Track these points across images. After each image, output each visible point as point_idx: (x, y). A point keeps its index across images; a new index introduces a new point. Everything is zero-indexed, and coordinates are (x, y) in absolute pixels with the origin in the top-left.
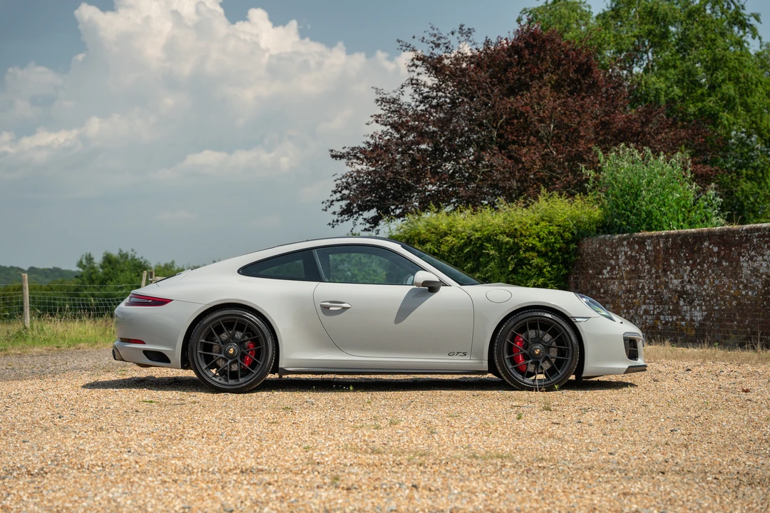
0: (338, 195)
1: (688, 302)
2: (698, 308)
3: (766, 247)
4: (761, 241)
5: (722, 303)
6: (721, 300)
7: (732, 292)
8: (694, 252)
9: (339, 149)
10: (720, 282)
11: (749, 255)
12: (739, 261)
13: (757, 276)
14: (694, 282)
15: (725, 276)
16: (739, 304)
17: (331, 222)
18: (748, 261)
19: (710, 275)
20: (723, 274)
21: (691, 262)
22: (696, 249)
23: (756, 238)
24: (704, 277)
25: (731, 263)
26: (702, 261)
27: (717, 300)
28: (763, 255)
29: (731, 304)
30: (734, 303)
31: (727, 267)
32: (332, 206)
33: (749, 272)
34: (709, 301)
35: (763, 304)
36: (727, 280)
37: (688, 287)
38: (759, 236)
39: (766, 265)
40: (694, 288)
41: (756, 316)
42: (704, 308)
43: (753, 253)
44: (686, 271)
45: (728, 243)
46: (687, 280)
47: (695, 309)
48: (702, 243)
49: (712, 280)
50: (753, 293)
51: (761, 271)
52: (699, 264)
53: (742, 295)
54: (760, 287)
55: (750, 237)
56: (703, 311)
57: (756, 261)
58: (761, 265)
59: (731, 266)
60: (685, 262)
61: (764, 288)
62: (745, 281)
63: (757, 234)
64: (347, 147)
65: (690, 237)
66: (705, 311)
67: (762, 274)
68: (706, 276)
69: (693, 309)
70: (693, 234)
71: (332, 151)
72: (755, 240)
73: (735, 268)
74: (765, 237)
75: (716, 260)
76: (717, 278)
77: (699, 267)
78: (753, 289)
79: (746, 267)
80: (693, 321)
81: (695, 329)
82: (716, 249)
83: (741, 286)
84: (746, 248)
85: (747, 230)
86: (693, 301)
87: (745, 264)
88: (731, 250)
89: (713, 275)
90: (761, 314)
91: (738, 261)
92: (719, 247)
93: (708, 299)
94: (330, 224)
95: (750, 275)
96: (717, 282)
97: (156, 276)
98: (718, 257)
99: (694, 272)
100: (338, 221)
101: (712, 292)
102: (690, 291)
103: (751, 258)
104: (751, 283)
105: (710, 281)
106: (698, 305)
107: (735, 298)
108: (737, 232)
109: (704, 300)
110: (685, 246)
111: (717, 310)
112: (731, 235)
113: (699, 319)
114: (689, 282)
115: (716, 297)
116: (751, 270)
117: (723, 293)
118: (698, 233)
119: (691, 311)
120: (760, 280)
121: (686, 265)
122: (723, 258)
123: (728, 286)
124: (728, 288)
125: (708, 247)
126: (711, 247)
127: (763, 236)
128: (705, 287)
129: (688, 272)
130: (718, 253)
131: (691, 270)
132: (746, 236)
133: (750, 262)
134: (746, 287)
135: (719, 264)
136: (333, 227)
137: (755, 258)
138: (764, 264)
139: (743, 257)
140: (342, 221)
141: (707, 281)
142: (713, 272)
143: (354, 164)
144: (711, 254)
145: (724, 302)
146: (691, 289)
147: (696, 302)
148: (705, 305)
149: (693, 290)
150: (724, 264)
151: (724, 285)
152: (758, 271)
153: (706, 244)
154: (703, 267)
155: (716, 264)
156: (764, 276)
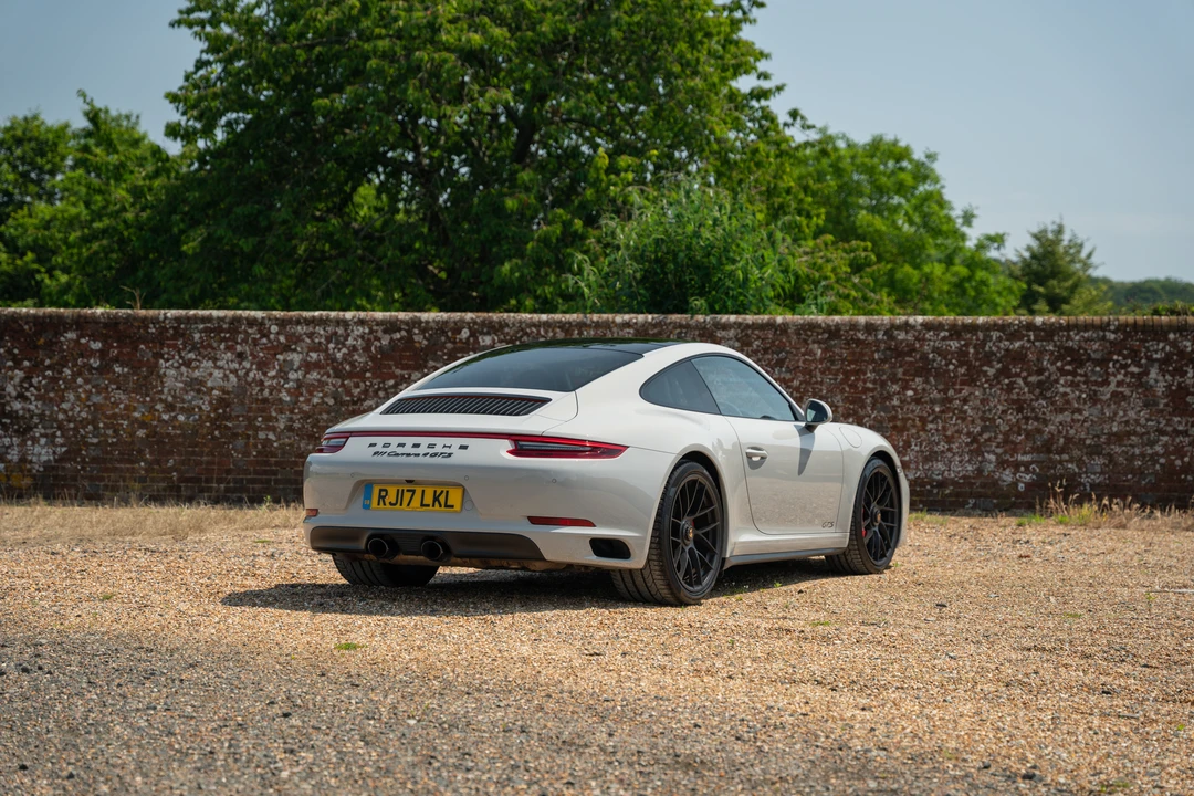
1: (17, 431)
2: (43, 441)
3: (222, 347)
4: (212, 338)
5: (110, 432)
6: (107, 426)
7: (137, 415)
8: (36, 348)
10: (106, 398)
11: (181, 357)
12: (156, 365)
13: (199, 391)
14: (33, 398)
15: (118, 388)
16: (153, 433)
18: (178, 368)
19: (80, 386)
20: (114, 386)
21: (26, 363)
22: (42, 341)
23: (201, 332)
24: (63, 391)
25: (135, 369)
26: (56, 364)
27: (96, 428)
28: (215, 360)
29: (132, 434)
30: (141, 433)
31: (124, 375)
33: (181, 385)
34: (76, 429)
35: (212, 434)
36: (123, 397)
37: (17, 406)
38: (206, 330)
39: (221, 375)
40: (32, 407)
41: (194, 453)
42: (59, 440)
43: (192, 355)
44: (12, 378)
45: (130, 337)
46: (14, 393)
47: (35, 441)
48: (58, 334)
49: (83, 396)
50: (188, 418)
51: (209, 384)
52: (49, 368)
53: (160, 420)
54: (206, 407)
55: (186, 329)
56: (56, 446)
57: (197, 367)
58: (211, 374)
59: (135, 373)
60: (10, 363)
61: (215, 410)
62: (170, 399)
63: (202, 326)
65: (27, 323)
66: (62, 445)
67: (213, 389)
68: (67, 388)
69: (29, 443)
70: (35, 317)
72: (197, 336)
73: (146, 378)
74: (222, 332)
75: (95, 362)
76: (99, 393)
77: (49, 373)
78: (188, 411)
79: (172, 376)
80: (31, 462)
81: (34, 477)
82: (96, 346)
83: (159, 407)
84: (175, 347)
85: (178, 319)
86: (29, 428)
87: (172, 372)
88: (136, 349)
89: (88, 387)
90: (206, 450)
91: (154, 368)
92: (105, 342)
93: (72, 425)
95: (182, 389)
96: (97, 399)
98: (102, 359)
99: (35, 381)
101: (84, 415)
102: (21, 413)
103: (188, 364)
104: (183, 401)
105: (78, 398)
106: (42, 435)
107: (143, 425)
108: (155, 320)
109: (59, 428)
110: (12, 337)
111: (93, 444)
112: (136, 324)
113: (44, 458)
114: (21, 397)
115: (94, 422)
116: (185, 383)
117: (114, 416)
118: (50, 316)
119: (23, 443)
120: (207, 398)
121: (10, 368)
122: (116, 360)
123: (126, 405)
124: (127, 408)
125: (77, 342)
126: (83, 341)
127: (219, 330)
128: (64, 406)
129: (17, 380)
130: (103, 353)
131: (28, 378)
132: (174, 328)
133: (183, 369)
134: (170, 407)
135: (105, 369)
137: (193, 365)
138: (217, 373)
139: (167, 360)
141: (71, 396)
142: (87, 381)
144: (86, 352)
145: (115, 431)
146: (23, 409)
147: (38, 431)
148: (63, 436)
149: (29, 410)
150: (117, 370)
151: (116, 404)
152: (202, 383)
153: (71, 335)
154: (61, 372)
155: (95, 369)
156: (215, 392)
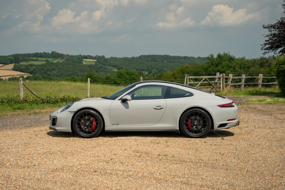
0: (267, 42)
9: (266, 25)
17: (264, 53)
32: (265, 46)
64: (270, 24)
71: (264, 26)
94: (263, 53)
97: (189, 76)
100: (266, 52)
136: (264, 55)
140: (268, 52)
143: (272, 31)
